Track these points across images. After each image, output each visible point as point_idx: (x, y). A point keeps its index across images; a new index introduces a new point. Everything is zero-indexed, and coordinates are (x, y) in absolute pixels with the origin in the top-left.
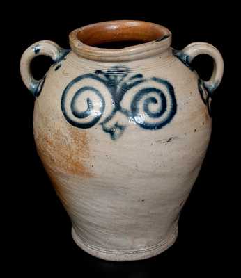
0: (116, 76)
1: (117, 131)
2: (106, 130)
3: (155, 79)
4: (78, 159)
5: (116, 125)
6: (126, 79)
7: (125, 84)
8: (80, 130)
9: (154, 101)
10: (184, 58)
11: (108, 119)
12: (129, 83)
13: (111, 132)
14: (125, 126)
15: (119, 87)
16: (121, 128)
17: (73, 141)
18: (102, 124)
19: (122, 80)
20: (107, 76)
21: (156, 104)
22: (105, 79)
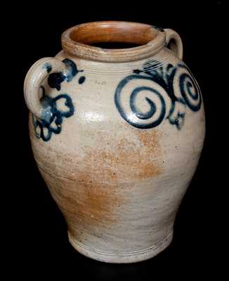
0: (155, 71)
1: (180, 120)
2: (172, 123)
3: (180, 66)
4: (149, 160)
5: (179, 115)
6: (165, 71)
7: (167, 75)
8: (149, 130)
9: (190, 85)
11: (171, 111)
12: (169, 74)
13: (176, 123)
14: (184, 114)
16: (182, 116)
17: (143, 144)
18: (168, 118)
19: (162, 73)
20: (148, 73)
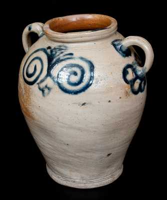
0: (56, 52)
1: (46, 91)
2: (40, 89)
3: (82, 58)
5: (46, 87)
6: (62, 55)
7: (59, 58)
8: (28, 86)
9: (75, 74)
10: (119, 47)
11: (42, 81)
13: (43, 91)
14: (51, 88)
15: (54, 60)
16: (49, 89)
18: (38, 84)
19: (59, 55)
20: (52, 51)
21: (76, 76)
22: (49, 53)
